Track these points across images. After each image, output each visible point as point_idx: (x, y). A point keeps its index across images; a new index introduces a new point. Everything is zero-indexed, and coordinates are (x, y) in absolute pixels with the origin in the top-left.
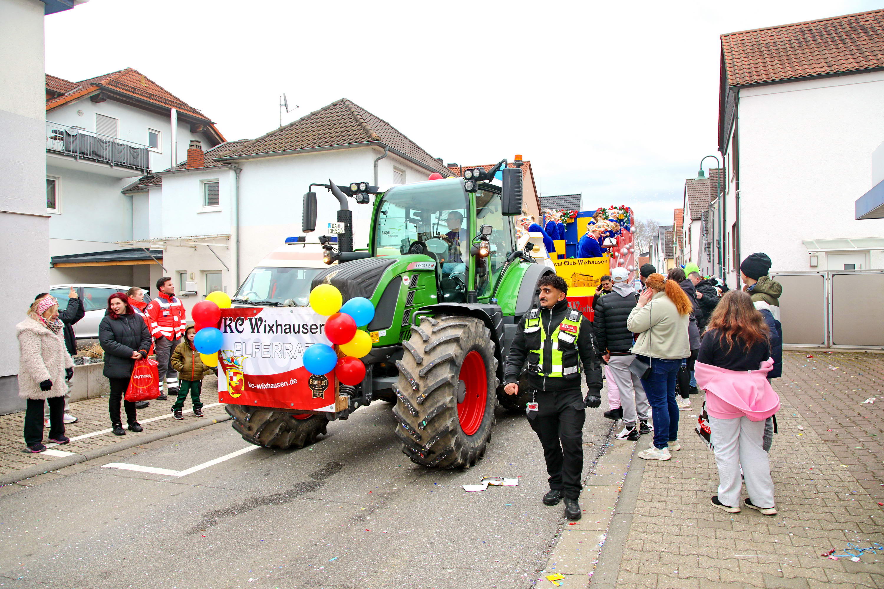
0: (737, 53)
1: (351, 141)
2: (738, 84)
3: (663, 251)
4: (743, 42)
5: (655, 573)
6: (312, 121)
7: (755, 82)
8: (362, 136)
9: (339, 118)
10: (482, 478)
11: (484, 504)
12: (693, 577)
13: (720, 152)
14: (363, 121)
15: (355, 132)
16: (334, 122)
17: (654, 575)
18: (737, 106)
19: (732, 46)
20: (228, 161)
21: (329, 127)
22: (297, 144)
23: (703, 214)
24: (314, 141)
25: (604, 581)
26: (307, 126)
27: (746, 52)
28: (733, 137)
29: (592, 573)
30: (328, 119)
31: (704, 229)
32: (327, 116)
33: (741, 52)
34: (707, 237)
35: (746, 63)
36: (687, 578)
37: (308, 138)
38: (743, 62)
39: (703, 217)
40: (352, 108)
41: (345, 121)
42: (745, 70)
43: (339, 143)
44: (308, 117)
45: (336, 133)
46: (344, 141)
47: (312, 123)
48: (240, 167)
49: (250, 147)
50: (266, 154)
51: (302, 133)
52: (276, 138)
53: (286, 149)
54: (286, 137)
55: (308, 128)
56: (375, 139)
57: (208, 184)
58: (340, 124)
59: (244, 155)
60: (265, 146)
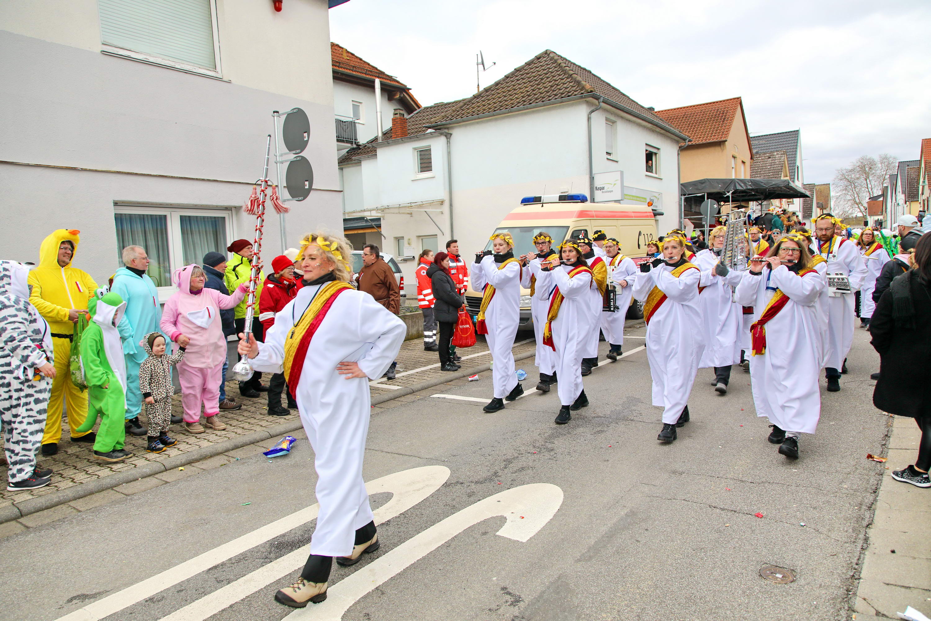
1: (563, 96)
6: (517, 78)
8: (574, 89)
9: (545, 72)
14: (572, 72)
15: (565, 86)
16: (541, 77)
20: (439, 127)
21: (537, 82)
22: (506, 103)
24: (524, 99)
26: (513, 83)
30: (534, 74)
32: (532, 70)
37: (516, 96)
40: (558, 59)
41: (553, 74)
43: (550, 98)
44: (513, 74)
45: (545, 88)
46: (556, 95)
47: (518, 80)
48: (450, 132)
49: (458, 111)
50: (476, 116)
51: (509, 91)
52: (483, 99)
53: (496, 109)
54: (493, 97)
55: (514, 86)
56: (589, 91)
57: (420, 151)
58: (548, 78)
59: (455, 119)
60: (473, 108)
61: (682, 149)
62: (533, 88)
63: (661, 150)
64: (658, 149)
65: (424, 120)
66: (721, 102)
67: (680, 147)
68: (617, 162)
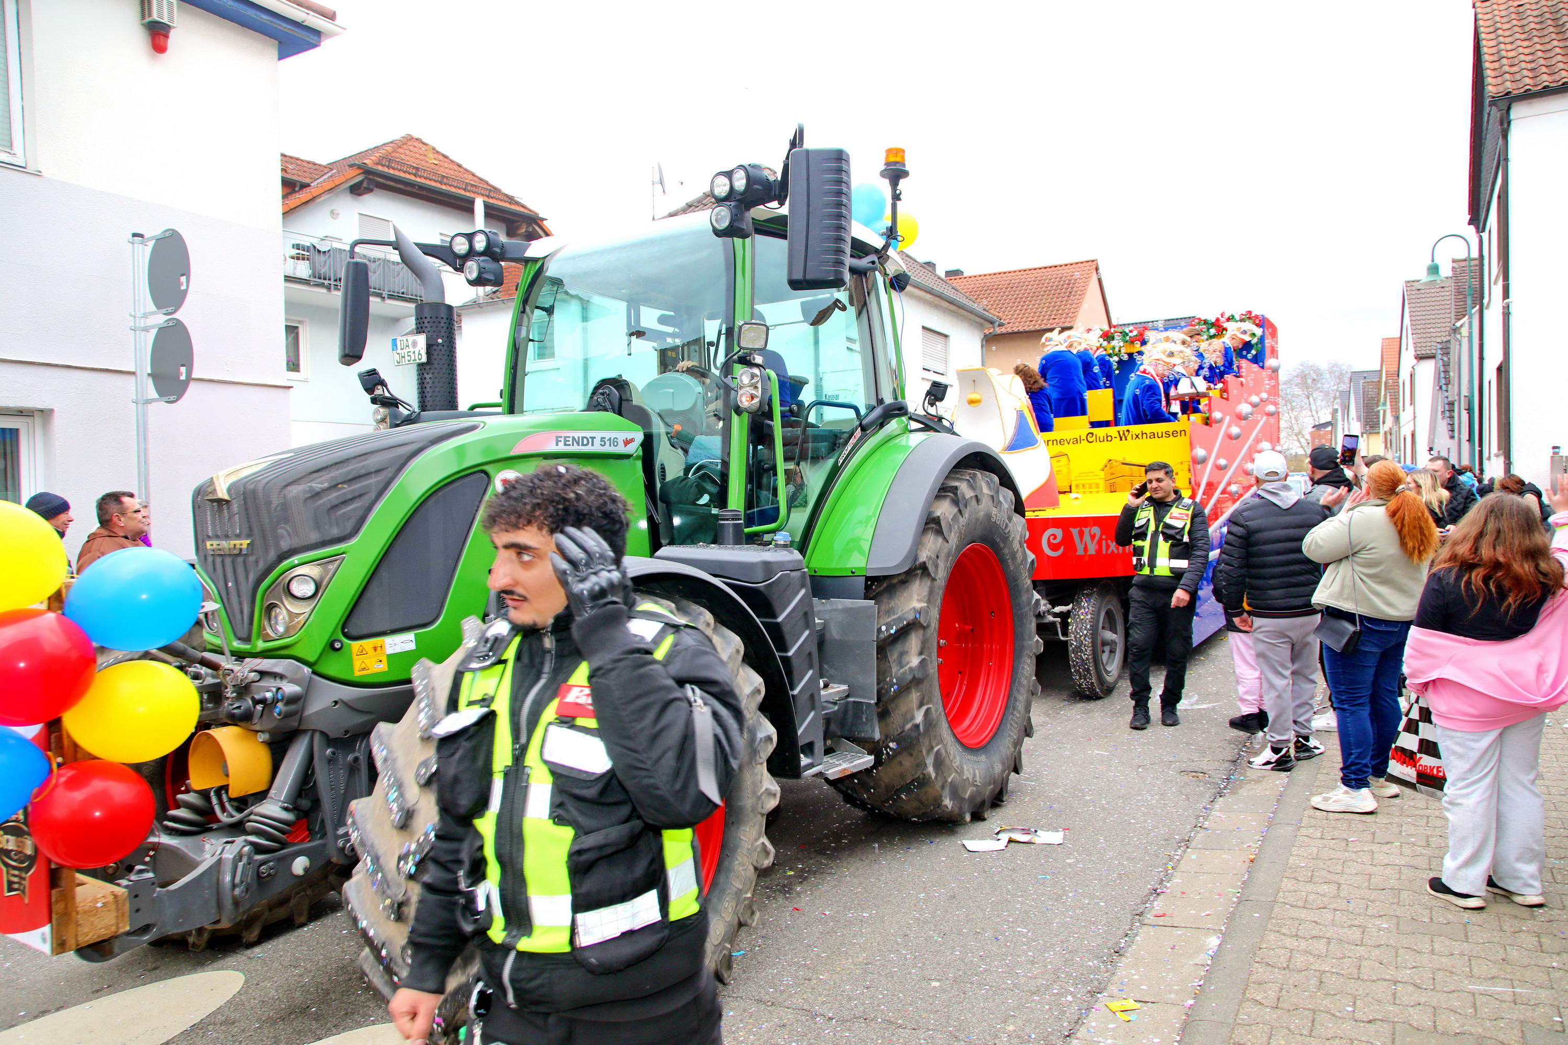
0: (1507, 33)
2: (1507, 94)
3: (1359, 419)
4: (1521, 9)
5: (1309, 1009)
7: (1544, 88)
10: (999, 829)
11: (1000, 872)
12: (1382, 1020)
13: (1472, 228)
17: (1307, 1012)
18: (1505, 135)
19: (1498, 19)
23: (1439, 346)
25: (1212, 1018)
27: (1527, 29)
28: (1499, 197)
29: (1191, 1002)
31: (1442, 375)
33: (1517, 29)
34: (1447, 391)
35: (1527, 51)
36: (1370, 1022)
38: (1521, 50)
39: (1439, 351)
42: (1523, 65)
61: (988, 340)
63: (951, 338)
64: (946, 336)
67: (984, 336)
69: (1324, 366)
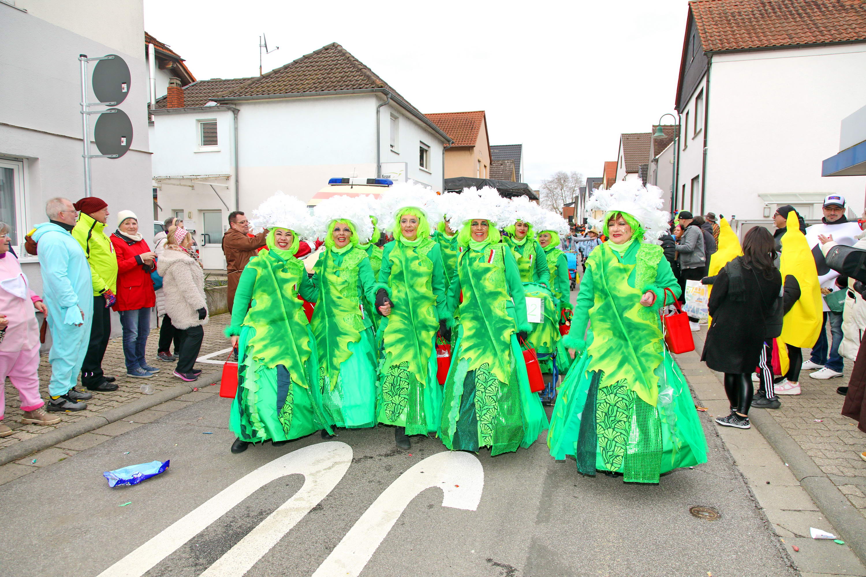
0: (706, 20)
1: (355, 87)
2: (710, 50)
4: (711, 9)
6: (306, 65)
7: (726, 50)
8: (365, 82)
9: (334, 63)
13: (676, 111)
14: (362, 67)
15: (356, 78)
16: (331, 67)
18: (708, 70)
19: (701, 13)
20: (225, 102)
21: (327, 71)
22: (298, 87)
23: (641, 167)
24: (316, 85)
26: (303, 69)
27: (715, 20)
28: (698, 98)
30: (323, 64)
32: (321, 59)
33: (710, 19)
35: (716, 31)
37: (307, 81)
39: (640, 170)
40: (344, 53)
41: (342, 66)
42: (716, 37)
43: (342, 88)
44: (301, 61)
45: (336, 78)
46: (347, 86)
47: (307, 67)
48: (238, 108)
49: (246, 89)
50: (266, 95)
51: (299, 76)
52: (272, 80)
53: (287, 91)
54: (283, 79)
55: (304, 72)
56: (380, 86)
57: (204, 124)
58: (337, 69)
59: (243, 96)
60: (263, 87)
61: (446, 150)
62: (324, 76)
63: (431, 148)
64: (429, 147)
65: (201, 93)
66: (469, 113)
67: (444, 148)
68: (398, 154)
69: (569, 174)
